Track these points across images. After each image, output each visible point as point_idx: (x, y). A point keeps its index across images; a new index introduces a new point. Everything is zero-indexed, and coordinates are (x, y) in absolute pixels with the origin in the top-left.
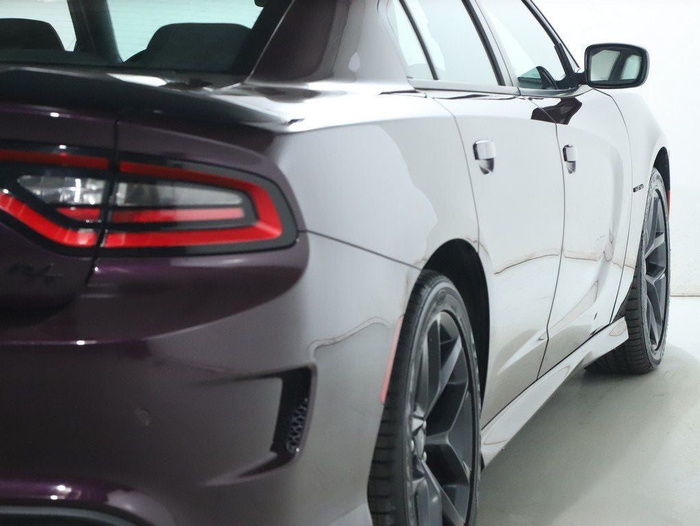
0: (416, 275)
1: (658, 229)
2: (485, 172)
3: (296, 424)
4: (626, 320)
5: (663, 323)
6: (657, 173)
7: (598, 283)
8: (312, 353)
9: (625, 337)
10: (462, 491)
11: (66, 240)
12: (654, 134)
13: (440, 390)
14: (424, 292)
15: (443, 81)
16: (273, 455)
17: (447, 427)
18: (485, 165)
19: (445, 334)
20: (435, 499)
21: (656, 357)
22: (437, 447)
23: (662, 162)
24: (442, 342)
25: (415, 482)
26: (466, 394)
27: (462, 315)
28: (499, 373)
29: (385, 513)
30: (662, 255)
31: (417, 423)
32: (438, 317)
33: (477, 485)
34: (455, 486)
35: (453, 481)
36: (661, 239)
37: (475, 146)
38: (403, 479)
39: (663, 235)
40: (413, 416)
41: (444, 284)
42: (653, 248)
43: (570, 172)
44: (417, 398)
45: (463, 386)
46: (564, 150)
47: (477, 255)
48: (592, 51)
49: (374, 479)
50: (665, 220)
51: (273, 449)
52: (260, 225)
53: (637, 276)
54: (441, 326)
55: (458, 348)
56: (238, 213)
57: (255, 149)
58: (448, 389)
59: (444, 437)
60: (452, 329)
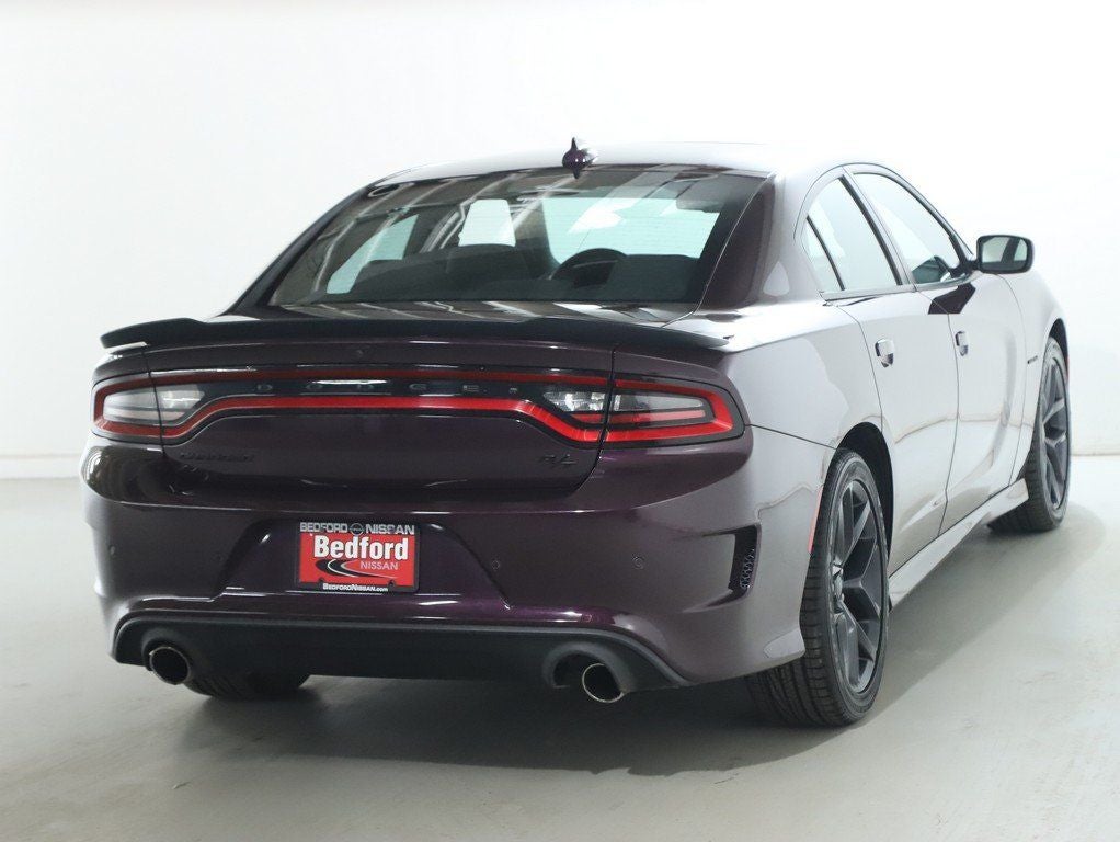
0: (832, 453)
1: (1057, 393)
2: (886, 366)
3: (746, 568)
4: (1026, 481)
5: (1064, 483)
6: (1054, 342)
7: (993, 452)
8: (756, 515)
9: (1025, 497)
10: (874, 626)
11: (577, 438)
12: (1049, 305)
13: (853, 543)
14: (839, 467)
15: (849, 290)
16: (730, 592)
17: (860, 574)
18: (885, 360)
19: (856, 499)
20: (851, 630)
21: (1057, 515)
22: (852, 590)
23: (1058, 332)
24: (854, 505)
25: (836, 615)
26: (875, 547)
27: (870, 483)
28: (903, 529)
29: (814, 638)
30: (1062, 419)
31: (836, 570)
32: (851, 486)
33: (886, 621)
34: (867, 621)
35: (867, 617)
36: (1061, 404)
37: (877, 345)
38: (827, 611)
39: (1063, 400)
40: (832, 564)
41: (855, 459)
42: (1052, 412)
43: (962, 355)
44: (836, 550)
45: (872, 541)
46: (956, 336)
47: (881, 434)
48: (982, 241)
49: (804, 611)
50: (1064, 385)
51: (730, 587)
52: (716, 422)
53: (1035, 440)
54: (854, 494)
55: (867, 510)
56: (700, 414)
57: (711, 367)
58: (859, 543)
59: (857, 582)
60: (862, 495)
